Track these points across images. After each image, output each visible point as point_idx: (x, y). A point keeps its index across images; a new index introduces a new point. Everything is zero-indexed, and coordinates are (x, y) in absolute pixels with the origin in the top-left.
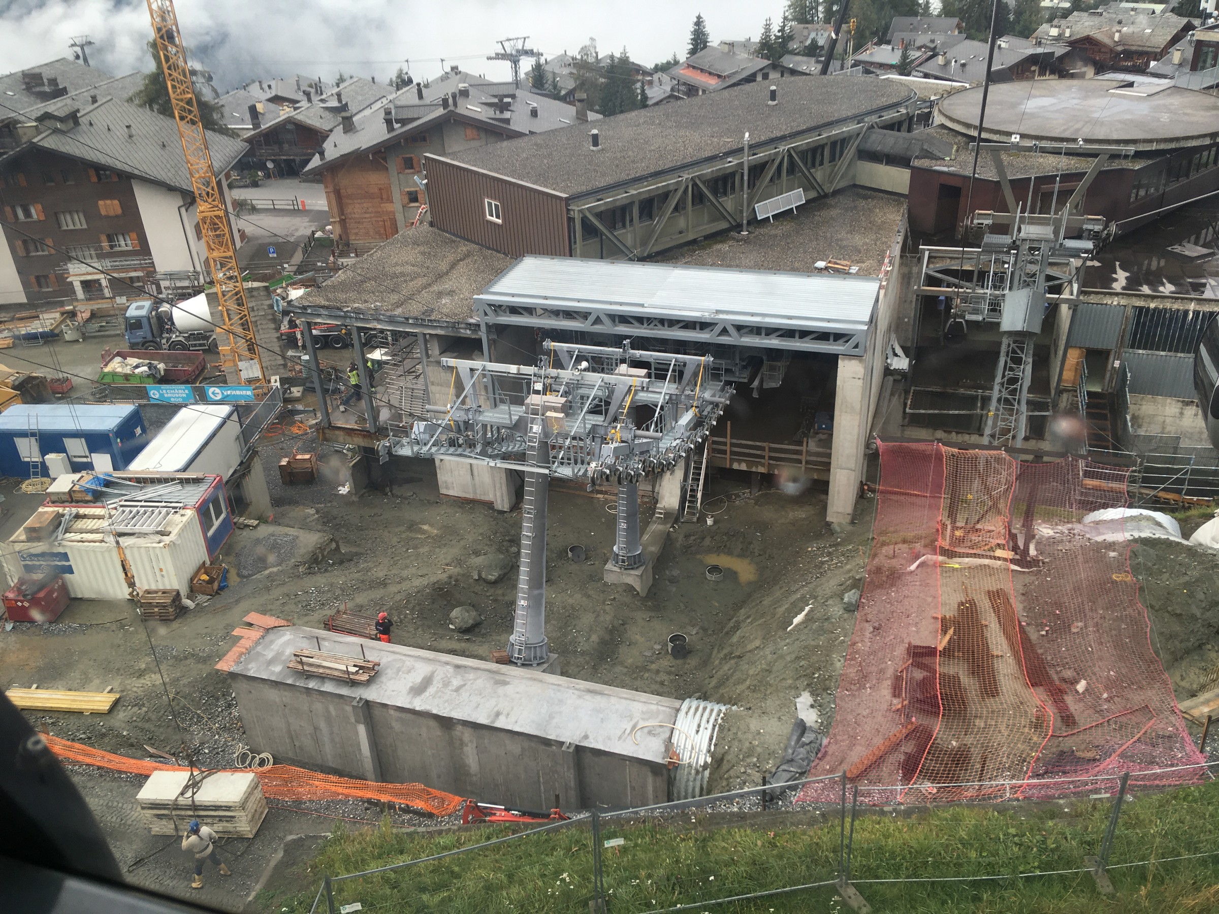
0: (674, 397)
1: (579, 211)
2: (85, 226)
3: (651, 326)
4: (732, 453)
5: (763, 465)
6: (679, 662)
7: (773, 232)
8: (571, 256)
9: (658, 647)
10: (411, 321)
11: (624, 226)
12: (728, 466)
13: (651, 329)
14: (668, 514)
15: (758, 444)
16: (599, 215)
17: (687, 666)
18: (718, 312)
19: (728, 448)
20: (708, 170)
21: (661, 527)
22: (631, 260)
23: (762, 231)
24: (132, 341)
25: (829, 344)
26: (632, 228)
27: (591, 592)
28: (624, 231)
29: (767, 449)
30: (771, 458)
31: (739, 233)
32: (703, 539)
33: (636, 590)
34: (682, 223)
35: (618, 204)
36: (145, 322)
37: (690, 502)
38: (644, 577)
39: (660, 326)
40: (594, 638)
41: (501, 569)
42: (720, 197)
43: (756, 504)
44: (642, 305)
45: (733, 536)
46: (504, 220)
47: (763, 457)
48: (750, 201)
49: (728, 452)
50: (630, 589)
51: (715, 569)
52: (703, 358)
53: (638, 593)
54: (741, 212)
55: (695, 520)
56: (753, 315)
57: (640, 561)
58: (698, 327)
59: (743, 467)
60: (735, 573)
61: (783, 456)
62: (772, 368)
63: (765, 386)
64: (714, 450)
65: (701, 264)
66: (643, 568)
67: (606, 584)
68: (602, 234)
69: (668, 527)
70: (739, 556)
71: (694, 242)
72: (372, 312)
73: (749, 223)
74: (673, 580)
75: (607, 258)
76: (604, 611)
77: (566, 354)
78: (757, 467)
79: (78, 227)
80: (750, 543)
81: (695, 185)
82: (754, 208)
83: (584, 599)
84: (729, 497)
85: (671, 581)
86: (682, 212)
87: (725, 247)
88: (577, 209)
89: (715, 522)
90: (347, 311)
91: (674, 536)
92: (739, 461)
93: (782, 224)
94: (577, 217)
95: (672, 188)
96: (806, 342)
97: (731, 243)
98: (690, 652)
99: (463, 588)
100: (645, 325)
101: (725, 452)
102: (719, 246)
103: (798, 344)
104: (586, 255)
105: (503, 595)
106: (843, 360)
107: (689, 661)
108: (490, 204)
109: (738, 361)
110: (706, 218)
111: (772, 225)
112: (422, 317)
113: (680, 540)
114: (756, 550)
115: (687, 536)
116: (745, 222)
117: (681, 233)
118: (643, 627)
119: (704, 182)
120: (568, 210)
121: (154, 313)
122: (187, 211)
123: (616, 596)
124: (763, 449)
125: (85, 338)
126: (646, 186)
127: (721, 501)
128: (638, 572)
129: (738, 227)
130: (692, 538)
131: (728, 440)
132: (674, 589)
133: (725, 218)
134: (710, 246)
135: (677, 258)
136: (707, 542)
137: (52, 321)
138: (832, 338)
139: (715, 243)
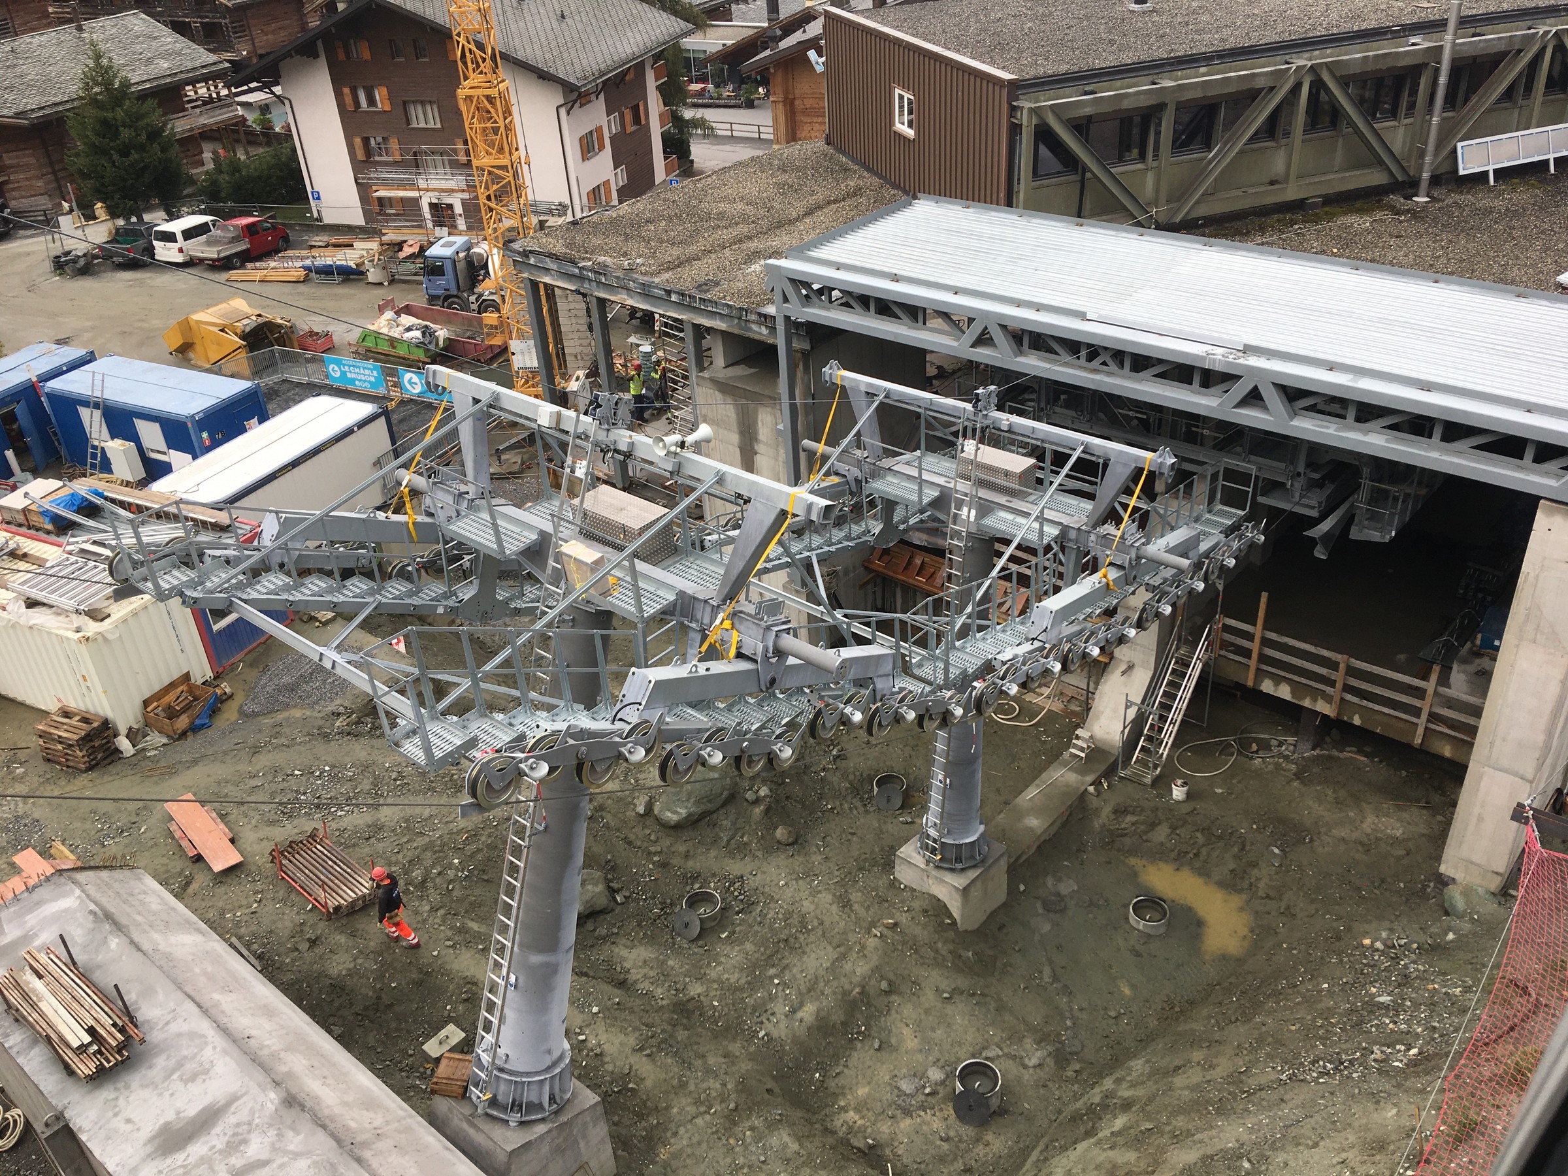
0: (1073, 535)
1: (1031, 110)
2: (439, 126)
3: (1096, 363)
4: (1263, 658)
5: (1328, 699)
6: (967, 1131)
7: (1487, 203)
8: (1009, 204)
9: (935, 1075)
10: (674, 298)
11: (1142, 157)
12: (1250, 683)
13: (1095, 371)
14: (1096, 752)
15: (1325, 653)
16: (1082, 127)
17: (980, 1150)
18: (1248, 349)
19: (1255, 646)
20: (1354, 55)
21: (1072, 778)
22: (1139, 224)
23: (1461, 198)
24: (431, 292)
25: (1521, 468)
26: (1155, 164)
27: (856, 896)
28: (1140, 166)
29: (1342, 666)
30: (1347, 688)
31: (1409, 197)
32: (1153, 825)
33: (950, 916)
34: (1278, 163)
35: (1126, 104)
36: (448, 268)
37: (1149, 739)
38: (975, 893)
39: (1113, 367)
40: (808, 1012)
41: (698, 802)
42: (1379, 120)
43: (1298, 776)
44: (1082, 316)
45: (1220, 838)
46: (918, 133)
47: (1332, 683)
48: (1448, 135)
49: (1255, 655)
50: (938, 909)
51: (1151, 904)
52: (1149, 455)
53: (954, 923)
54: (1422, 154)
55: (1148, 780)
56: (1331, 367)
57: (973, 857)
58: (1197, 379)
59: (1284, 692)
60: (1200, 923)
61: (1378, 690)
62: (1378, 497)
63: (1355, 534)
64: (1225, 645)
65: (1298, 248)
66: (973, 874)
67: (894, 884)
68: (1085, 169)
69: (1084, 782)
70: (1222, 884)
71: (1297, 207)
72: (620, 274)
73: (1435, 180)
74: (1055, 906)
75: (1092, 216)
76: (863, 947)
77: (863, 397)
78: (1315, 700)
79: (431, 125)
80: (1254, 865)
81: (1318, 85)
82: (1455, 151)
83: (834, 908)
84: (1244, 745)
85: (1048, 907)
86: (1283, 142)
87: (1361, 222)
88: (1027, 105)
89: (1189, 796)
90: (583, 268)
91: (1094, 802)
92: (1277, 680)
93: (1514, 190)
94: (1027, 122)
95: (1260, 83)
96: (1457, 453)
97: (1379, 215)
98: (1001, 1112)
99: (607, 826)
100: (1083, 361)
101: (1247, 653)
102: (1349, 220)
103: (1435, 455)
104: (1040, 206)
105: (687, 856)
106: (1550, 513)
107: (990, 1137)
108: (901, 97)
109: (1301, 469)
110: (1339, 158)
111: (1490, 190)
112: (694, 292)
113: (1104, 817)
114: (1261, 885)
115: (1120, 812)
116: (1426, 175)
117: (1272, 183)
118: (927, 1012)
119: (1344, 82)
120: (1013, 109)
121: (462, 255)
122: (568, 114)
123: (903, 918)
124: (1334, 666)
125: (392, 281)
126: (1204, 75)
127: (1225, 749)
128: (960, 881)
129: (1410, 187)
130: (1130, 818)
131: (1257, 630)
132: (1047, 927)
133: (1381, 163)
134: (1330, 217)
135: (1248, 233)
136: (1161, 834)
137: (364, 253)
138: (1529, 454)
139: (1345, 213)
